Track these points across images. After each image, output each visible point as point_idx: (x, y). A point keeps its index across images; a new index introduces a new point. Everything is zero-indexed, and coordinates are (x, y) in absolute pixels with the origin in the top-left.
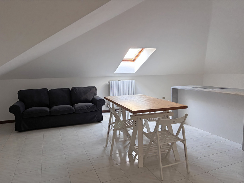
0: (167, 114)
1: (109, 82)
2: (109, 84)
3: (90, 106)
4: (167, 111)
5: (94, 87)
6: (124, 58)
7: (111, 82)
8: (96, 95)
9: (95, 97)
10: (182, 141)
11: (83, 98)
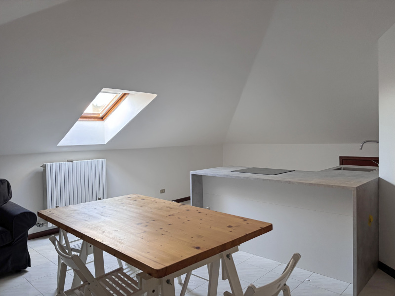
1: (44, 167)
2: (45, 171)
6: (85, 112)
7: (48, 165)
8: (10, 201)
9: (7, 206)
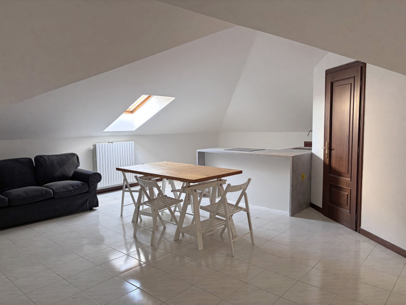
0: (221, 182)
1: (94, 146)
2: (95, 148)
3: (77, 185)
4: (219, 179)
5: (74, 155)
7: (97, 145)
8: (79, 168)
10: (245, 210)
11: (58, 173)
